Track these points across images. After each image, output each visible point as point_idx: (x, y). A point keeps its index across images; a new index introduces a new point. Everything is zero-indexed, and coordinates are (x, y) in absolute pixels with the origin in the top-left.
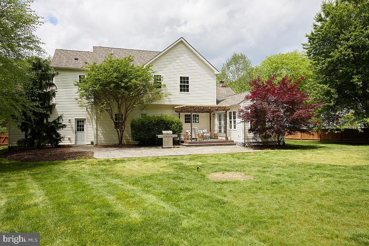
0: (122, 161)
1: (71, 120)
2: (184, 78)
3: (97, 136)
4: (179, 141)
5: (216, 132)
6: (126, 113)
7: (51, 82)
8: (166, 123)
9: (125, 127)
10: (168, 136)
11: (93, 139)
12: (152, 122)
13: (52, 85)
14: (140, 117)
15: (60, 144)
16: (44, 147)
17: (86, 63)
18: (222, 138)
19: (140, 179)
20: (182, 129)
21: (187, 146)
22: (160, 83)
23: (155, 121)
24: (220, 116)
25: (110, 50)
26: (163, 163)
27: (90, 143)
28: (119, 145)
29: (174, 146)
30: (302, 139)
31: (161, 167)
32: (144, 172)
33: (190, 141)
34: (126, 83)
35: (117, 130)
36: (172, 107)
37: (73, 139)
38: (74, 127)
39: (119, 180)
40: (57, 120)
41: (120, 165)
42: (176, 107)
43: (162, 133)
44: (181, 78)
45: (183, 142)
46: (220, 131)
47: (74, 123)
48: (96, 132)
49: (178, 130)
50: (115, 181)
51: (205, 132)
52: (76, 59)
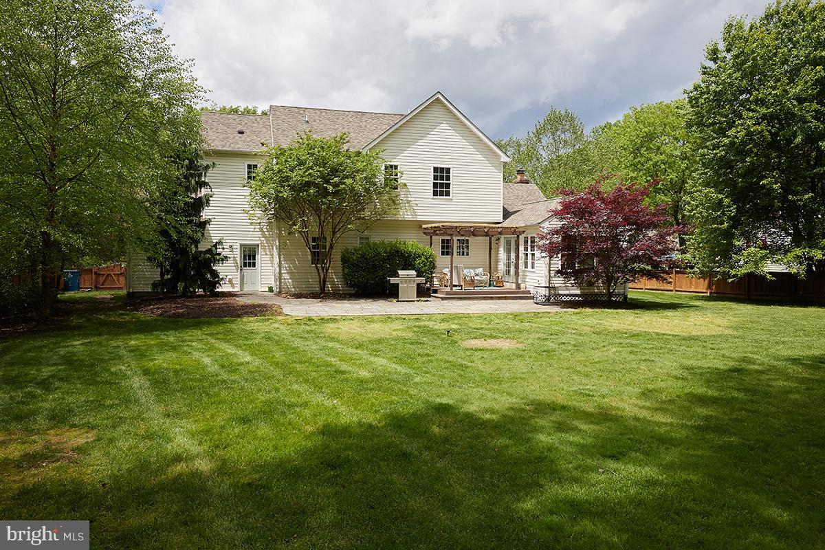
0: (333, 320)
1: (234, 247)
2: (442, 169)
3: (280, 277)
4: (428, 289)
5: (500, 274)
6: (333, 235)
7: (203, 179)
8: (405, 256)
9: (330, 261)
10: (408, 280)
11: (272, 282)
12: (379, 254)
13: (205, 184)
14: (357, 243)
15: (217, 290)
16: (193, 296)
17: (263, 145)
18: (509, 286)
19: (365, 343)
20: (434, 267)
21: (443, 299)
22: (396, 180)
23: (385, 252)
24: (508, 243)
25: (301, 112)
26: (397, 325)
27: (267, 290)
28: (321, 293)
29: (418, 299)
30: (676, 291)
31: (395, 330)
32: (370, 335)
33: (448, 289)
34: (336, 185)
35: (317, 267)
36: (418, 225)
37: (237, 281)
38: (238, 259)
39: (336, 343)
40: (214, 249)
41: (332, 325)
42: (424, 226)
43: (396, 275)
44: (436, 169)
45: (435, 291)
46: (508, 272)
47: (238, 253)
48: (278, 269)
49: (426, 269)
50: (331, 345)
51: (480, 274)
52: (240, 133)
